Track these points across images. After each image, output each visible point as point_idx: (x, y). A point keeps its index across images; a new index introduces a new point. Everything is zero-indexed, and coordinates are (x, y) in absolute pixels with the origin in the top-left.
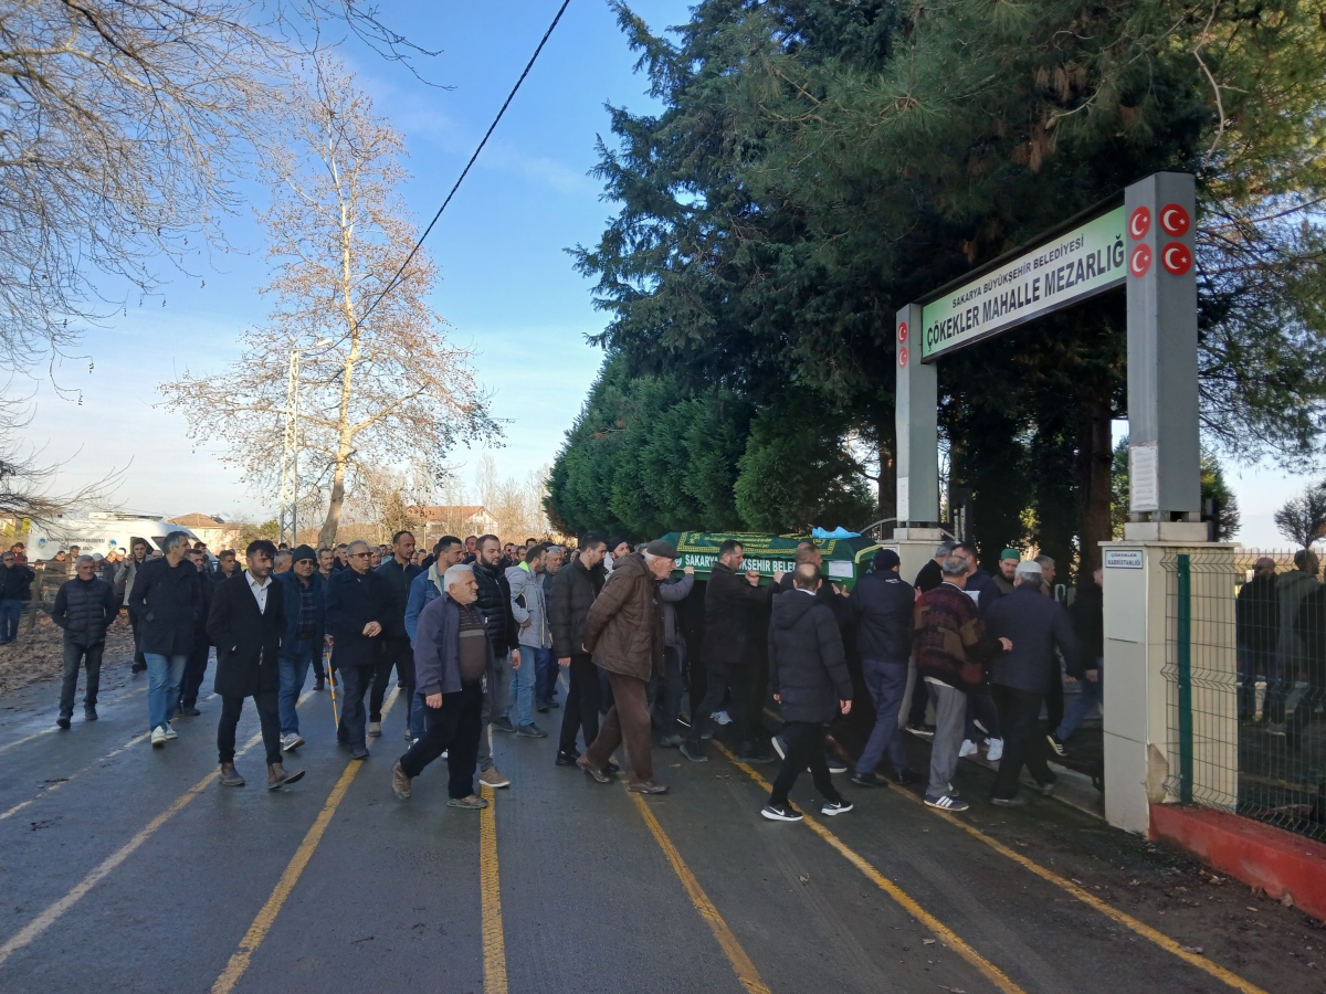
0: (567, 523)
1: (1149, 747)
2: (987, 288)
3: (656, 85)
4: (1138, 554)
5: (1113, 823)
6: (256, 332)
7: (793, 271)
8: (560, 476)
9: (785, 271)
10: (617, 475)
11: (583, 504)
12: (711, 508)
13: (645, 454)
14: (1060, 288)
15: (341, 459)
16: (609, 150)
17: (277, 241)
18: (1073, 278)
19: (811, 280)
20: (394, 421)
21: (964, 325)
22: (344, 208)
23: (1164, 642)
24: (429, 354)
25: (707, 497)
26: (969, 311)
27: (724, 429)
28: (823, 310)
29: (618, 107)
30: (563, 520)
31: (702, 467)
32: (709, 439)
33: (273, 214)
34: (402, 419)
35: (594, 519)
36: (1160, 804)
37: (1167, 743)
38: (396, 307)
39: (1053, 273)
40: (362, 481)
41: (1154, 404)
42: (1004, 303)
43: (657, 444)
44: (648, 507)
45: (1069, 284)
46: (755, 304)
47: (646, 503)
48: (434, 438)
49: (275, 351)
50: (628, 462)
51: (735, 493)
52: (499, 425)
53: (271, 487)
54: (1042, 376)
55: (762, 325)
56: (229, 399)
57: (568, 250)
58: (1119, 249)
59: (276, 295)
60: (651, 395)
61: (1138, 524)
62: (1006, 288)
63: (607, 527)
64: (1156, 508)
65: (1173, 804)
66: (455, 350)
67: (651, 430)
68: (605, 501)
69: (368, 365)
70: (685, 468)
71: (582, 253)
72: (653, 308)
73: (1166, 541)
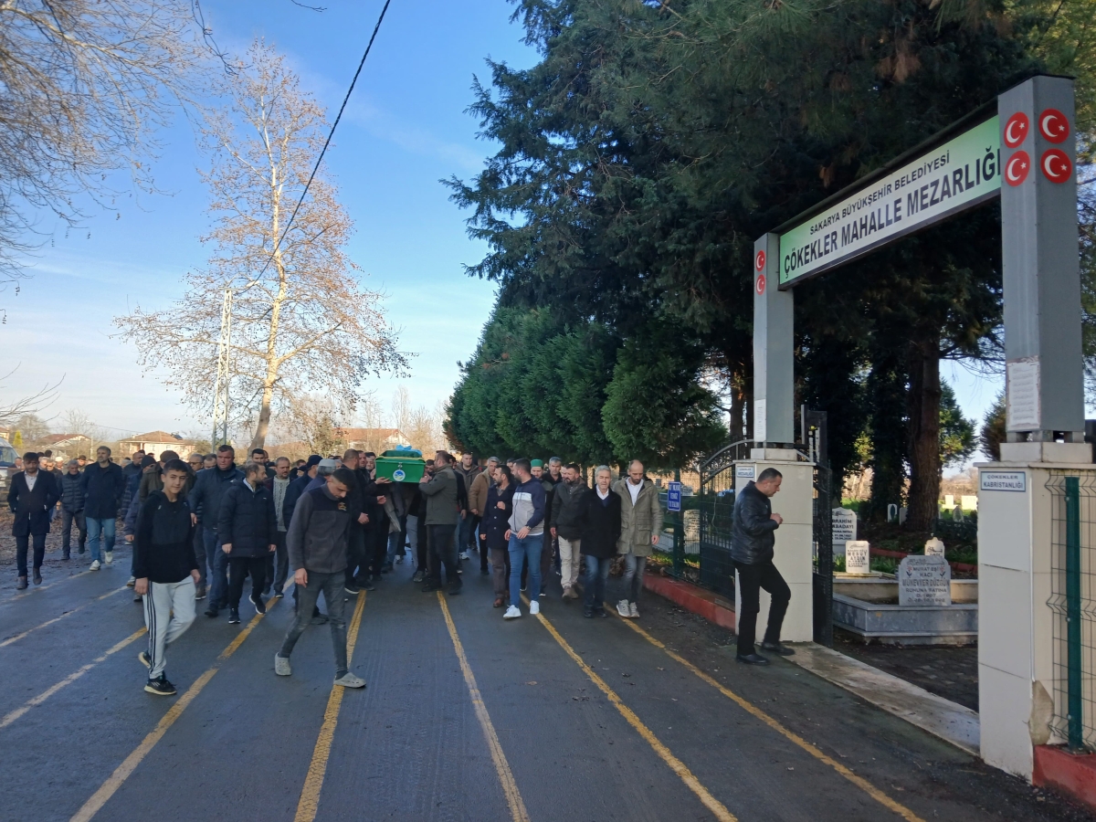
0: (463, 444)
1: (1034, 684)
2: (845, 213)
3: (530, 34)
4: (1020, 476)
5: (988, 761)
6: (197, 274)
7: (656, 204)
8: (458, 404)
9: (649, 204)
10: (501, 399)
11: (473, 425)
12: (581, 430)
13: (525, 382)
14: (924, 207)
15: (268, 384)
16: (484, 90)
17: (217, 198)
18: (938, 195)
19: (673, 213)
20: (314, 353)
21: (822, 250)
22: (274, 171)
23: (1049, 570)
24: (345, 296)
25: (579, 419)
26: (827, 237)
27: (595, 359)
28: (685, 241)
29: (499, 62)
30: (460, 441)
31: (575, 393)
32: (581, 368)
33: (214, 176)
34: (322, 352)
35: (483, 439)
36: (1044, 745)
37: (1053, 680)
38: (317, 256)
39: (916, 193)
40: (287, 404)
41: (1035, 318)
42: (863, 226)
43: (536, 372)
44: (527, 429)
45: (934, 202)
46: (621, 238)
47: (527, 426)
48: (350, 369)
49: (213, 291)
50: (511, 389)
51: (602, 416)
52: (405, 358)
53: (207, 407)
54: (890, 310)
55: (627, 258)
56: (173, 332)
57: (444, 181)
58: (989, 162)
59: (214, 243)
60: (531, 331)
61: (1016, 445)
62: (866, 211)
63: (494, 446)
64: (1038, 427)
65: (1061, 746)
66: (368, 293)
67: (530, 361)
68: (493, 424)
69: (293, 304)
70: (560, 394)
71: (458, 185)
72: (524, 237)
73: (1049, 462)
